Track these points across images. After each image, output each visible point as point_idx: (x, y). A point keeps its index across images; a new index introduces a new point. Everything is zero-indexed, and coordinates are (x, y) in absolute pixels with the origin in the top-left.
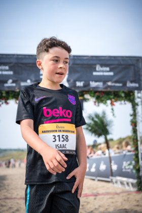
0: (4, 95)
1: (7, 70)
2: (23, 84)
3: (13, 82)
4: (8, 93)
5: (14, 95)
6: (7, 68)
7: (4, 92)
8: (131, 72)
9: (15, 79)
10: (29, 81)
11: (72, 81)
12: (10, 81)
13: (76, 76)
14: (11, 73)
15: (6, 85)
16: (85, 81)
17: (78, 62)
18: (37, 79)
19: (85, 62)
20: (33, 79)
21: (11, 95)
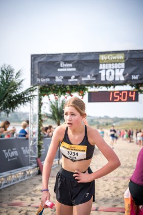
0: (68, 89)
1: (71, 67)
2: (83, 79)
3: (76, 78)
4: (71, 87)
5: (77, 89)
6: (71, 65)
7: (68, 86)
9: (77, 75)
10: (89, 76)
11: (127, 74)
12: (73, 77)
13: (131, 70)
14: (74, 69)
15: (70, 80)
16: (140, 75)
18: (96, 74)
20: (93, 75)
21: (74, 89)
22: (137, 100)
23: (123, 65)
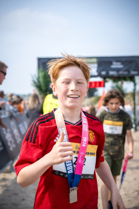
8: (133, 65)
13: (101, 68)
17: (103, 60)
19: (107, 60)
22: (104, 86)
23: (96, 65)
